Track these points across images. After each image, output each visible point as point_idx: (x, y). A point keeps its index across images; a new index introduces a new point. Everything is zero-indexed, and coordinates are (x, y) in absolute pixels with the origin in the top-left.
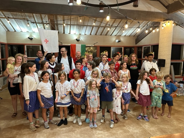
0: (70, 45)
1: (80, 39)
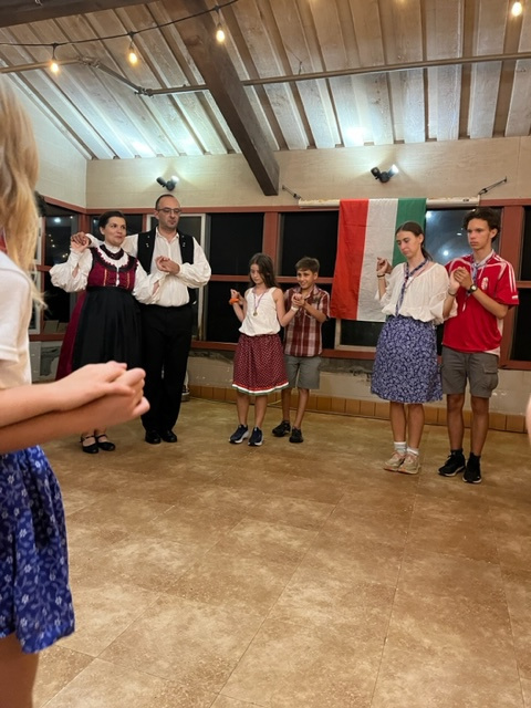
1: (395, 169)
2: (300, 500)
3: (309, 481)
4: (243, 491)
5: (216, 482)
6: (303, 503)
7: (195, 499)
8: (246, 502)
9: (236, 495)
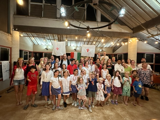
0: (70, 52)
1: (77, 49)
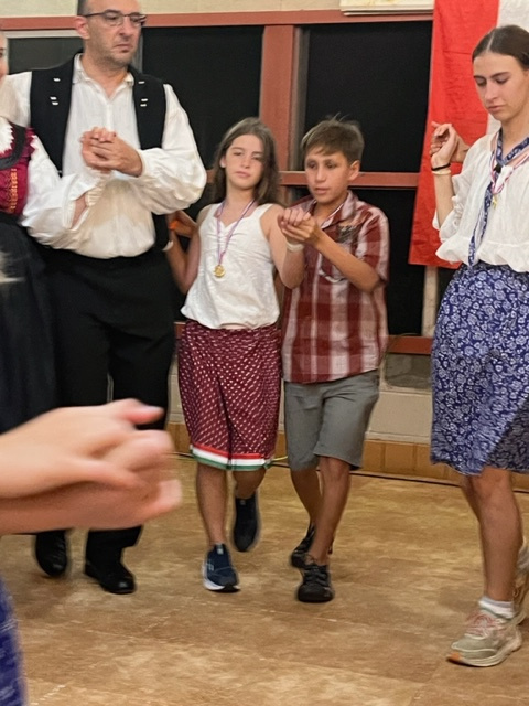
2: (344, 673)
3: (364, 630)
4: (216, 651)
5: (156, 633)
6: (350, 679)
7: (111, 671)
8: (225, 677)
9: (199, 662)
